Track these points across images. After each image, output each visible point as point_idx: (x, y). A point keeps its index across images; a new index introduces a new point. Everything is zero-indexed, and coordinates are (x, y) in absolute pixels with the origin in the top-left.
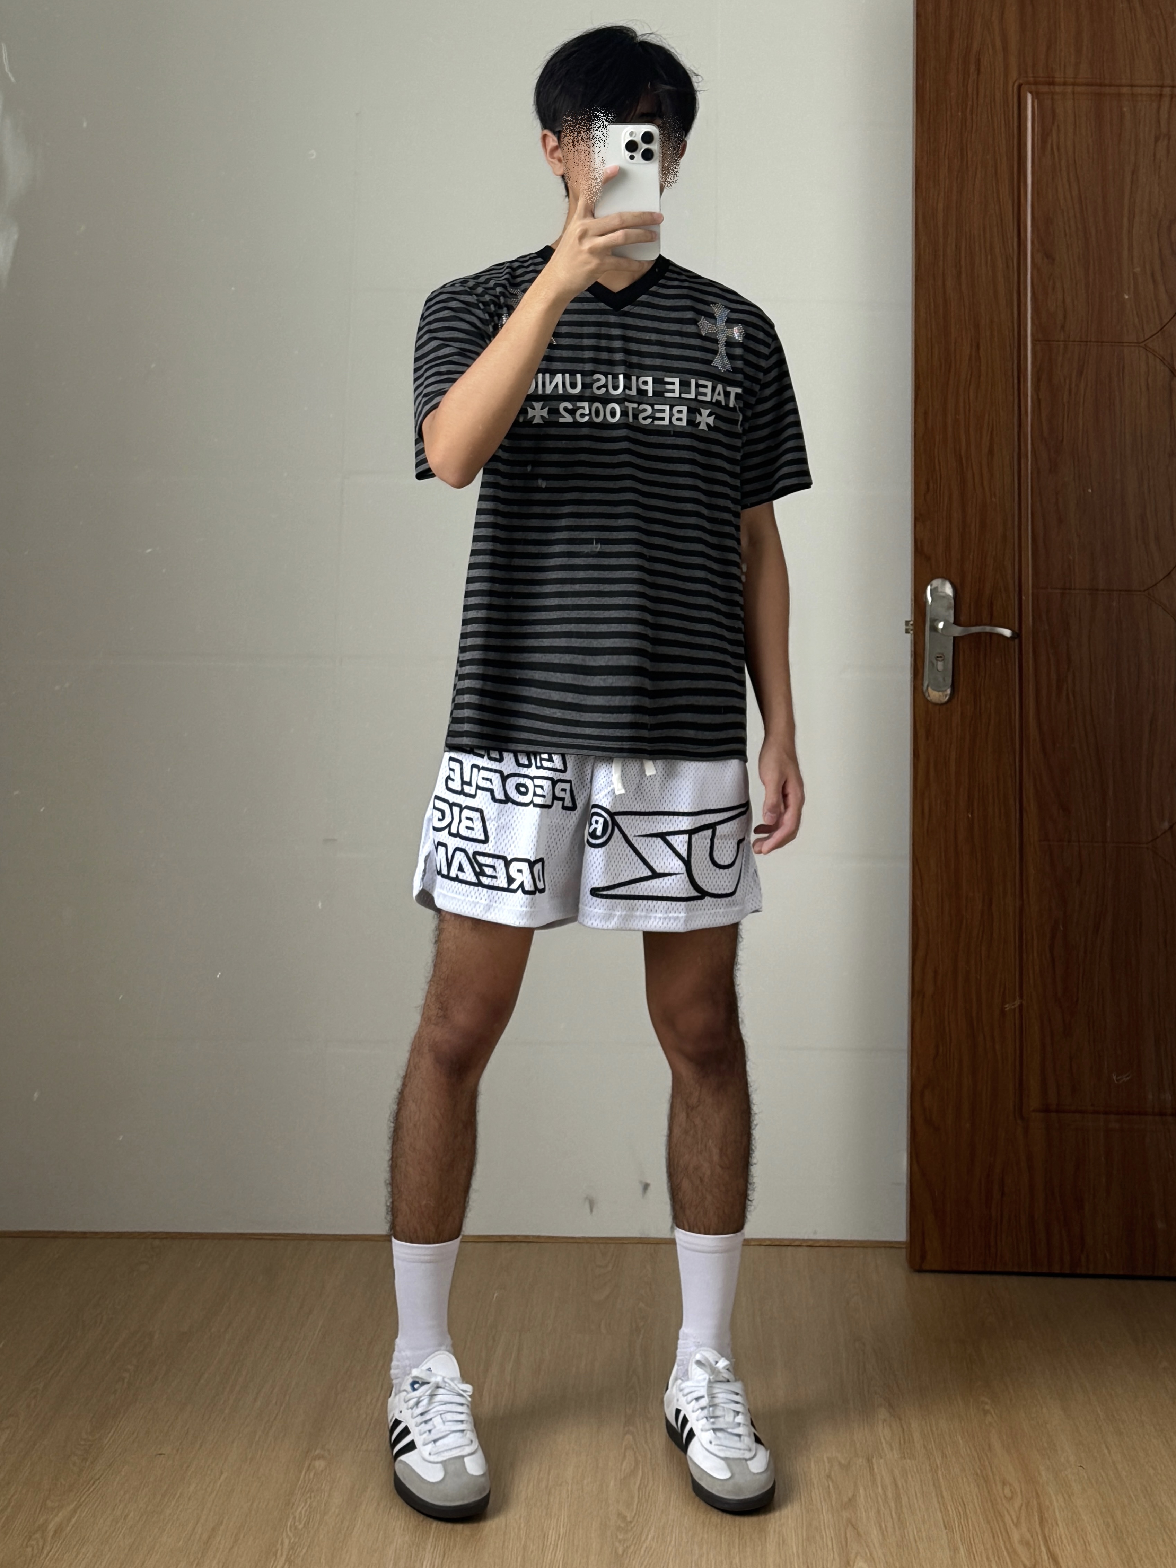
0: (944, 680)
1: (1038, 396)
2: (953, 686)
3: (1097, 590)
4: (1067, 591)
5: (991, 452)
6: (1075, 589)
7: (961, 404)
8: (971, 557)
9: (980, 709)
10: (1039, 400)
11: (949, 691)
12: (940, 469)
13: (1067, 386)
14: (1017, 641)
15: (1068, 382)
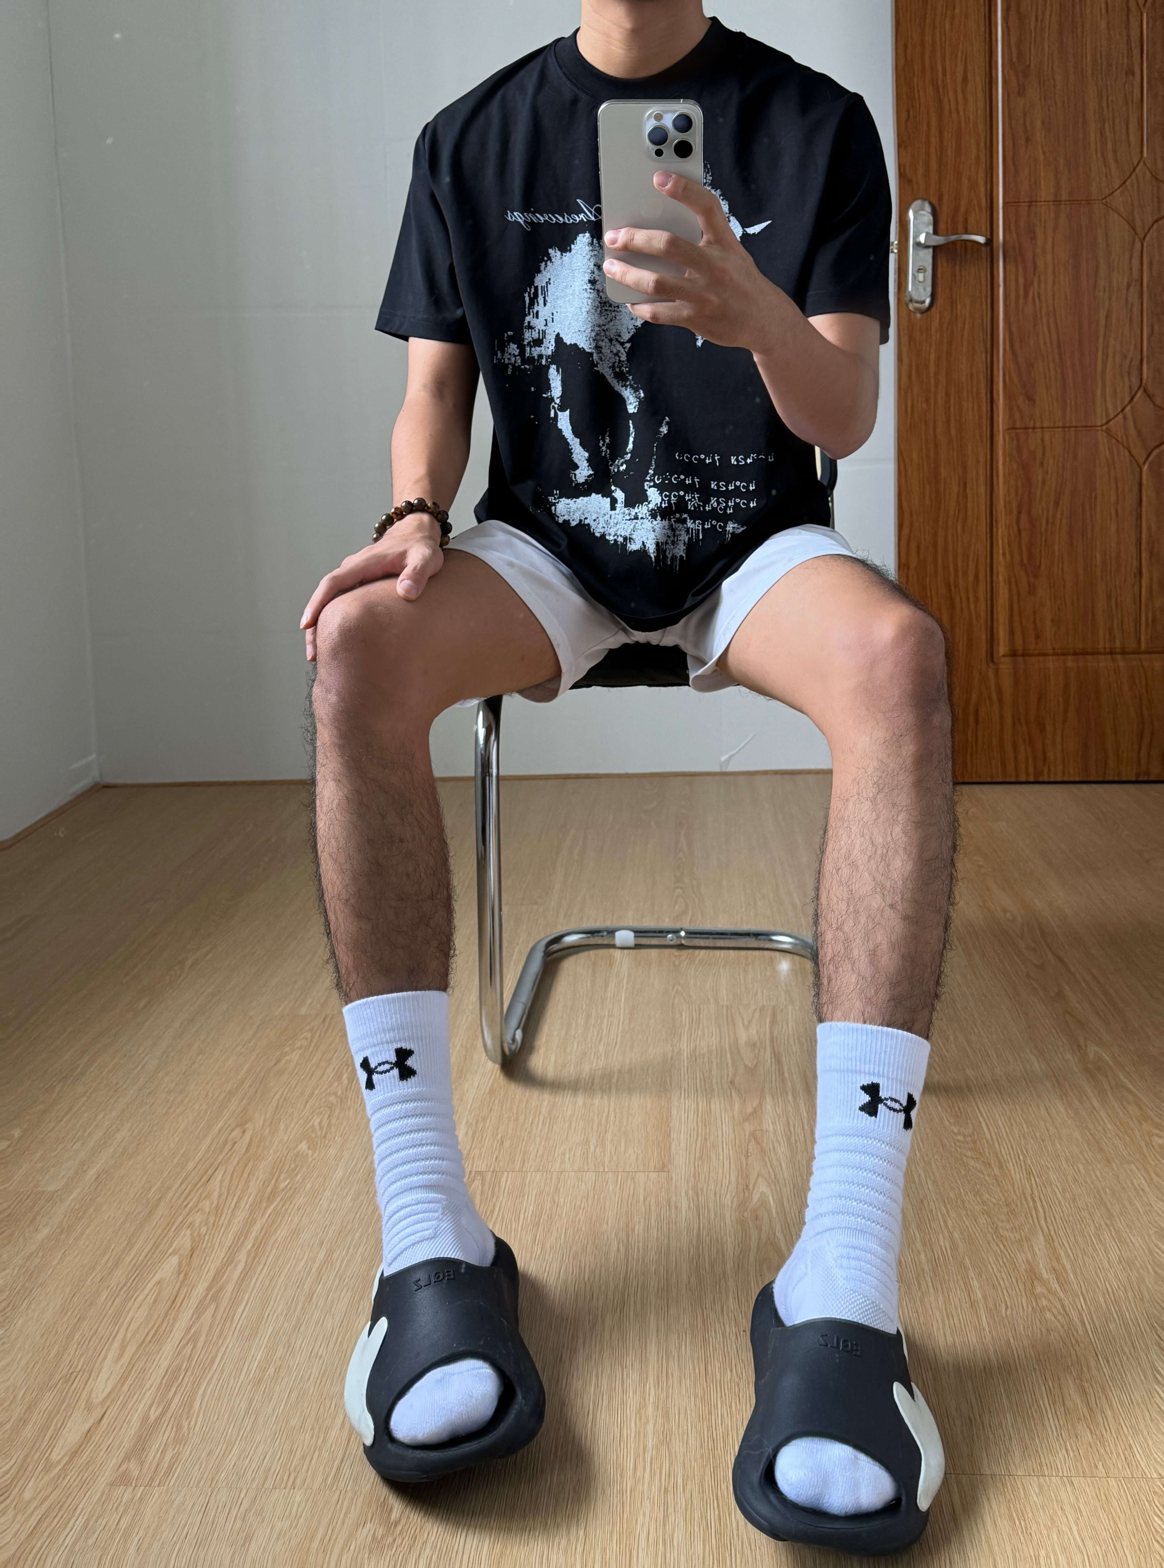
0: (925, 290)
1: (1007, 23)
2: (933, 296)
3: (1061, 201)
4: (1033, 203)
5: (965, 79)
6: (1040, 202)
7: (938, 35)
8: (948, 176)
9: (956, 315)
10: (1008, 28)
11: (928, 301)
12: (919, 97)
13: (1034, 14)
14: (989, 248)
15: (1034, 9)
